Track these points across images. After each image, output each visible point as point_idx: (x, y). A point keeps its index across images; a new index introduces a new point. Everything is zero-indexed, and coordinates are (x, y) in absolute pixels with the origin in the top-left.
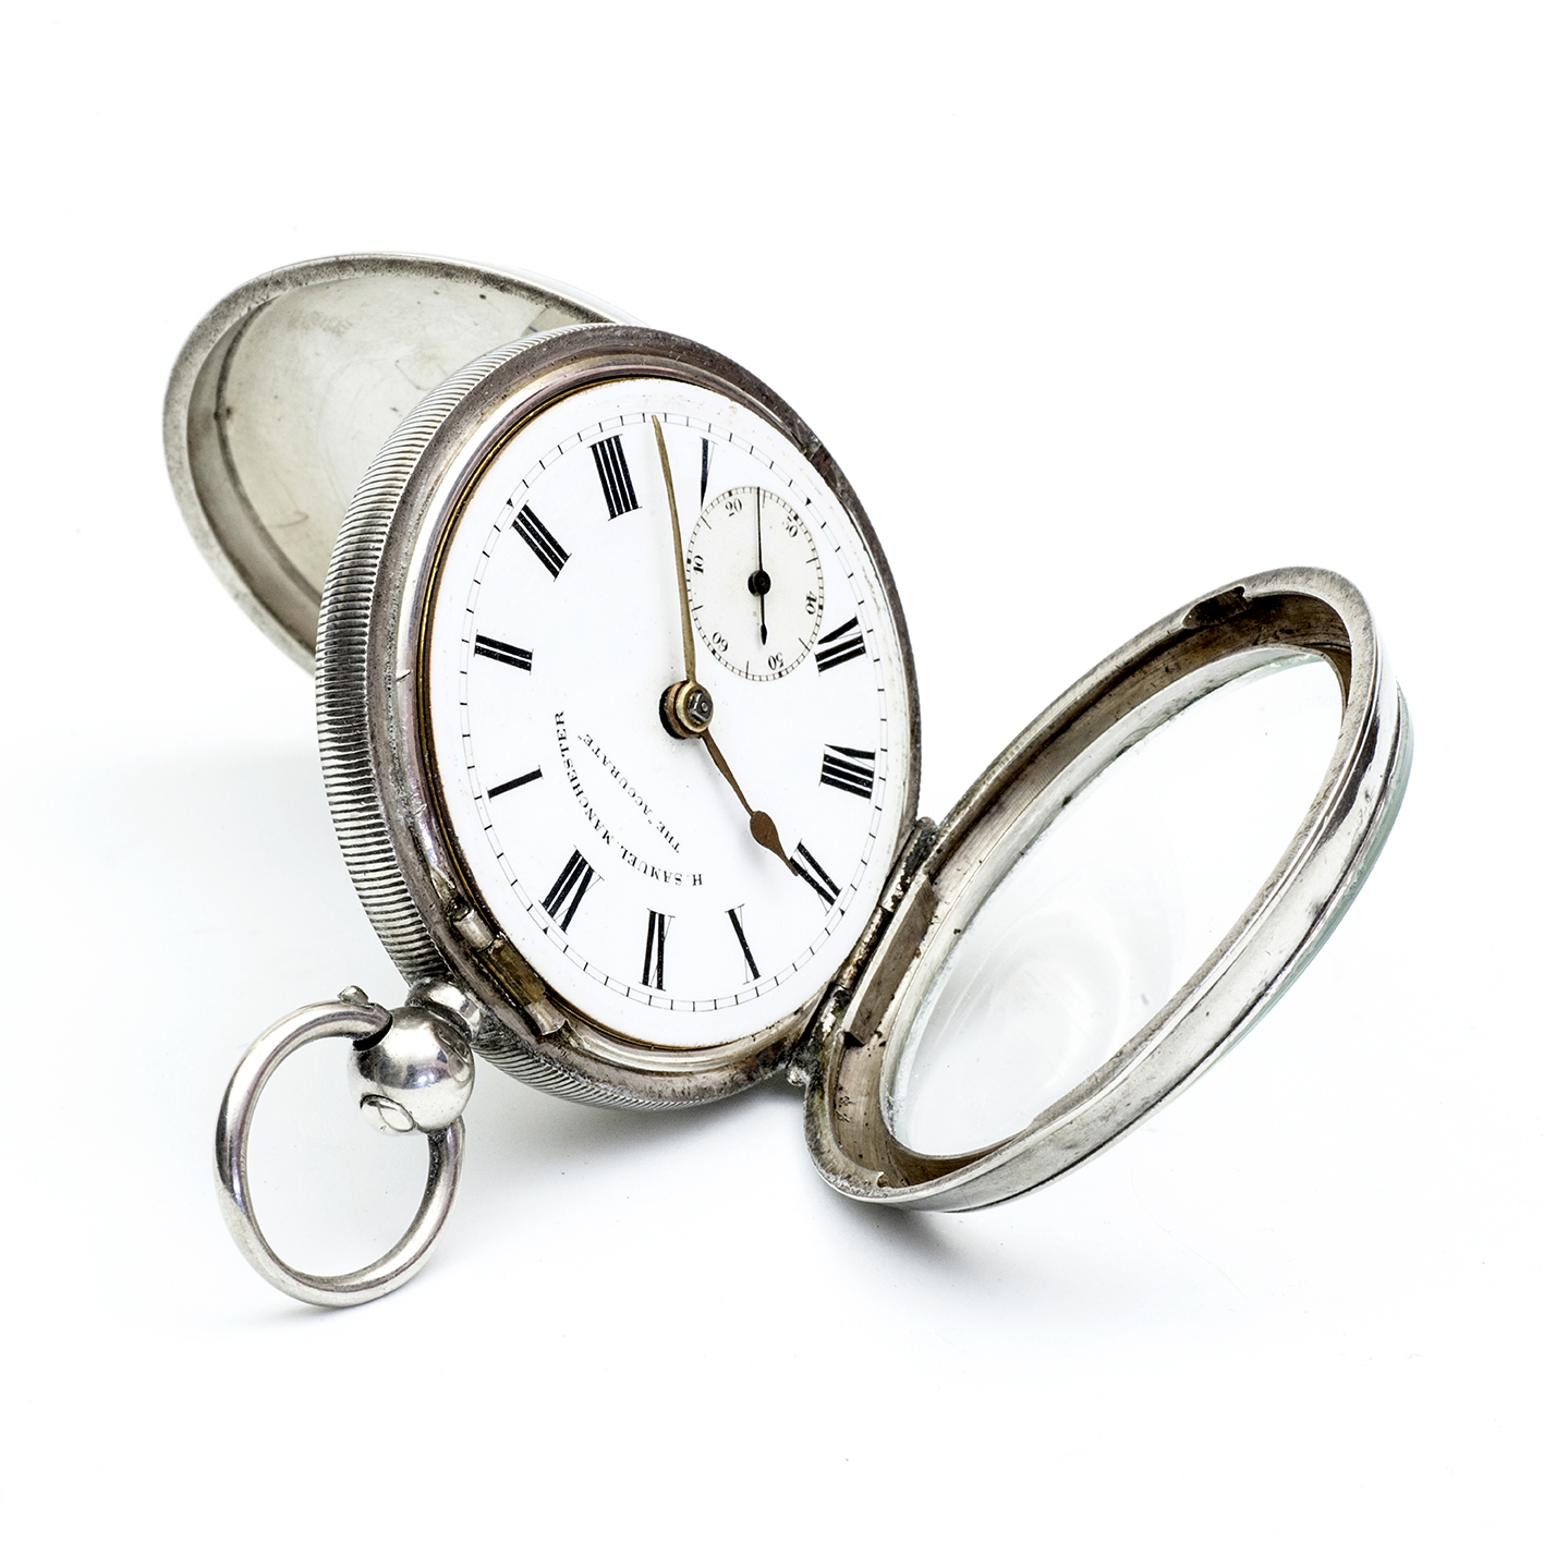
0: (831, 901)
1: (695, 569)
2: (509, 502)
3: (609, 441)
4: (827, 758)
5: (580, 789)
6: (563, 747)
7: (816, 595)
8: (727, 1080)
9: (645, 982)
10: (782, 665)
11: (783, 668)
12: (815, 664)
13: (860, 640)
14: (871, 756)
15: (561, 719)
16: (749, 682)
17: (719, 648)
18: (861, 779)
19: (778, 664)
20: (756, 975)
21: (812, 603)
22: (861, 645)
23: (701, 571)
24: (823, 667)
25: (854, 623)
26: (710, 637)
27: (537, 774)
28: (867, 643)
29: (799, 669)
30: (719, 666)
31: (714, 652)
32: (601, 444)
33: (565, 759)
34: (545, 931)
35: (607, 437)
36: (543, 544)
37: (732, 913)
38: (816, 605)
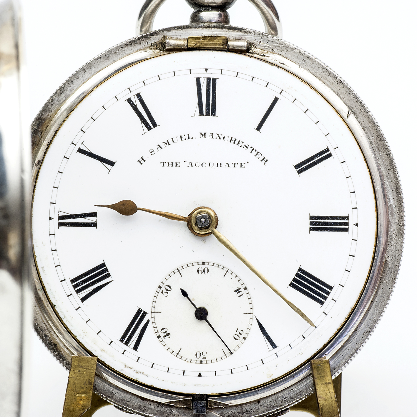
0: (61, 218)
1: (240, 289)
2: (357, 225)
3: (325, 298)
4: (109, 275)
5: (232, 142)
6: (254, 150)
7: (166, 340)
8: (52, 108)
9: (138, 96)
10: (162, 292)
11: (161, 291)
12: (144, 309)
13: (126, 344)
14: (83, 299)
15: (263, 161)
16: (174, 268)
17: (202, 267)
18: (82, 284)
19: (165, 291)
20: (80, 151)
21: (166, 334)
22: (124, 342)
23: (235, 291)
24: (140, 311)
25: (136, 348)
26: (210, 267)
27: (259, 128)
28: (122, 346)
29: (152, 298)
30: (195, 260)
31: (203, 263)
32: (328, 293)
33: (249, 147)
34: (206, 70)
35: (328, 299)
36: (327, 224)
37: (112, 164)
38: (162, 335)
